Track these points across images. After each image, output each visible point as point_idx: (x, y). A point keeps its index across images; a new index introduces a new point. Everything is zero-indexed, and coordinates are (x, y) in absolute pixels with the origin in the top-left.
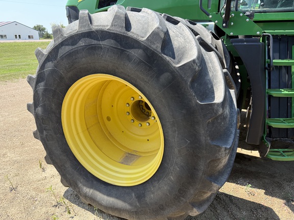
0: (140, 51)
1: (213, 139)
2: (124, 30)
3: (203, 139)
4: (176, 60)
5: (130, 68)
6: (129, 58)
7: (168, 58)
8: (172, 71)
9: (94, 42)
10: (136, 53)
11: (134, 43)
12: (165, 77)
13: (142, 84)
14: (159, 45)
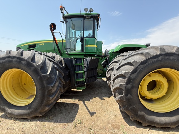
0: (25, 62)
1: (48, 84)
2: (20, 56)
3: (45, 84)
4: (36, 64)
5: (22, 66)
6: (22, 63)
7: (33, 63)
8: (35, 67)
9: (11, 59)
10: (24, 62)
11: (23, 60)
12: (33, 68)
13: (27, 71)
14: (31, 60)
